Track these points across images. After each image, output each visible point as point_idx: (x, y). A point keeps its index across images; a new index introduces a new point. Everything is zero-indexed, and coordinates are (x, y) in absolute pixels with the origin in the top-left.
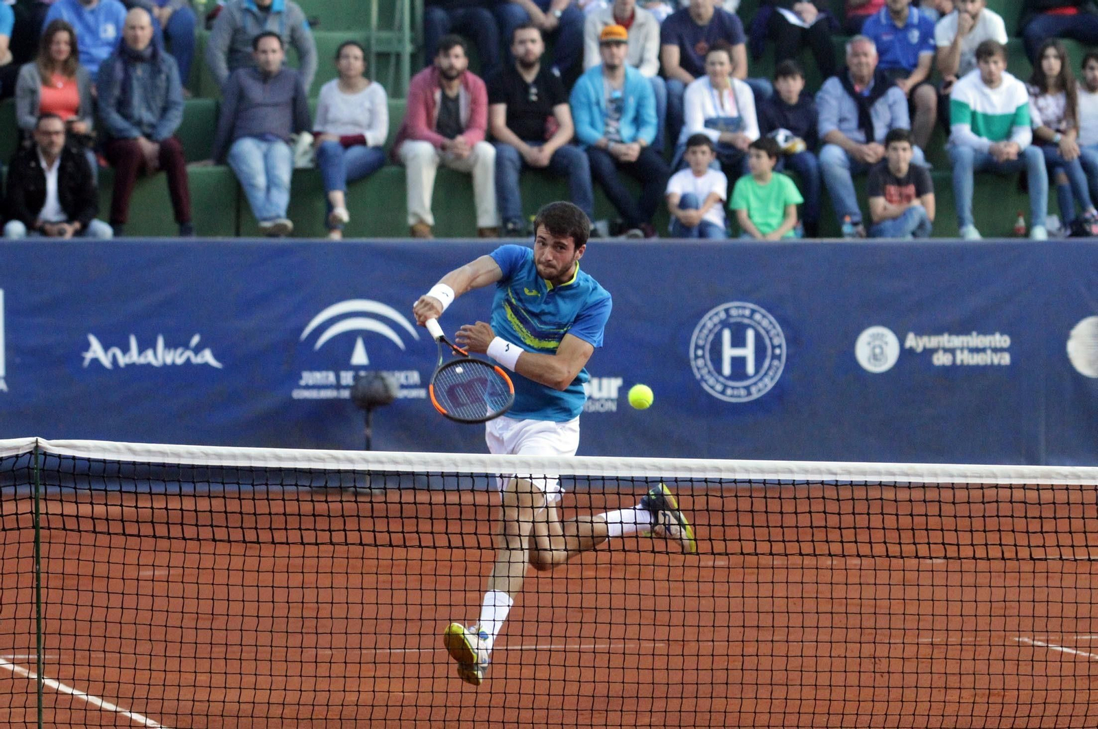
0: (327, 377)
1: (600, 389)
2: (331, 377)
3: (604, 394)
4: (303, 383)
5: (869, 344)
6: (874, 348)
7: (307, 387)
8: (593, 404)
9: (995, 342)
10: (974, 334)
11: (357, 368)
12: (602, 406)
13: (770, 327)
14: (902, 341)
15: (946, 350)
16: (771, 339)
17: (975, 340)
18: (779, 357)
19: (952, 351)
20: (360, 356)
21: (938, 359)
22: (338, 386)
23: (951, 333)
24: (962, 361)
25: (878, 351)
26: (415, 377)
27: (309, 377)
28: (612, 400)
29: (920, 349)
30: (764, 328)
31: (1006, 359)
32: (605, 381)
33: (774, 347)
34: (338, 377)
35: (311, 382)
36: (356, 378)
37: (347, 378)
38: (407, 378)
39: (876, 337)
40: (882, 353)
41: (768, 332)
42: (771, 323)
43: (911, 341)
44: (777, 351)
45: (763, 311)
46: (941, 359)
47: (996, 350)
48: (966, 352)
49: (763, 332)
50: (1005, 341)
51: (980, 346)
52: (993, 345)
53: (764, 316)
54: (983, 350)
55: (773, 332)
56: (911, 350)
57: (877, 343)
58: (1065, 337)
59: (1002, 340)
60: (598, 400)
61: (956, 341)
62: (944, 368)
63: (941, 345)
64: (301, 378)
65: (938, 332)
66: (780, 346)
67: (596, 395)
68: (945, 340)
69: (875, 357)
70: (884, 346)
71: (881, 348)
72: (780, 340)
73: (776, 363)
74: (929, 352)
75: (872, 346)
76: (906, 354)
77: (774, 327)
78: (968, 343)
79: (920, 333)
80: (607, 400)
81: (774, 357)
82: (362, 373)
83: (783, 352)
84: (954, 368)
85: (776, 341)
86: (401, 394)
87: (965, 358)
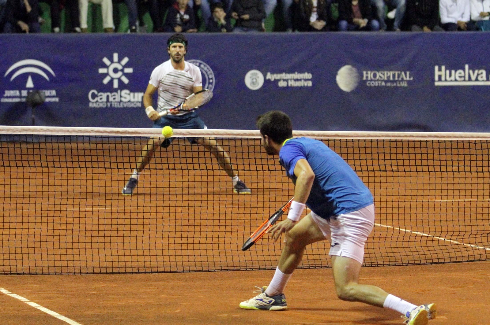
0: (16, 93)
1: (134, 97)
2: (17, 93)
3: (136, 100)
4: (5, 95)
5: (251, 77)
6: (253, 79)
7: (7, 97)
8: (131, 104)
9: (305, 76)
10: (296, 73)
11: (29, 89)
12: (135, 105)
13: (208, 71)
14: (265, 76)
15: (284, 80)
16: (208, 76)
17: (296, 76)
18: (211, 83)
19: (287, 80)
20: (30, 84)
21: (281, 84)
22: (20, 97)
23: (286, 73)
24: (291, 85)
25: (254, 80)
26: (54, 93)
27: (8, 93)
28: (139, 102)
29: (273, 80)
30: (205, 71)
31: (310, 84)
32: (136, 94)
33: (209, 79)
34: (20, 93)
35: (9, 95)
36: (28, 93)
37: (24, 93)
38: (50, 93)
40: (256, 81)
41: (207, 72)
42: (208, 69)
43: (269, 76)
44: (211, 81)
45: (205, 64)
46: (282, 84)
47: (306, 80)
48: (293, 81)
49: (204, 72)
50: (310, 76)
51: (299, 78)
52: (304, 78)
53: (205, 66)
54: (300, 80)
55: (209, 73)
56: (269, 80)
57: (254, 77)
58: (336, 74)
59: (308, 76)
60: (133, 102)
61: (288, 76)
62: (283, 88)
63: (282, 78)
64: (4, 93)
65: (281, 72)
66: (212, 79)
67: (132, 100)
68: (284, 76)
69: (253, 83)
70: (257, 78)
71: (256, 79)
72: (212, 76)
73: (210, 86)
74: (277, 81)
75: (252, 78)
76: (267, 82)
77: (209, 70)
78: (294, 77)
79: (273, 73)
80: (137, 102)
81: (210, 83)
82: (31, 91)
83: (213, 81)
84: (288, 88)
85: (210, 77)
86: (47, 100)
87: (292, 83)
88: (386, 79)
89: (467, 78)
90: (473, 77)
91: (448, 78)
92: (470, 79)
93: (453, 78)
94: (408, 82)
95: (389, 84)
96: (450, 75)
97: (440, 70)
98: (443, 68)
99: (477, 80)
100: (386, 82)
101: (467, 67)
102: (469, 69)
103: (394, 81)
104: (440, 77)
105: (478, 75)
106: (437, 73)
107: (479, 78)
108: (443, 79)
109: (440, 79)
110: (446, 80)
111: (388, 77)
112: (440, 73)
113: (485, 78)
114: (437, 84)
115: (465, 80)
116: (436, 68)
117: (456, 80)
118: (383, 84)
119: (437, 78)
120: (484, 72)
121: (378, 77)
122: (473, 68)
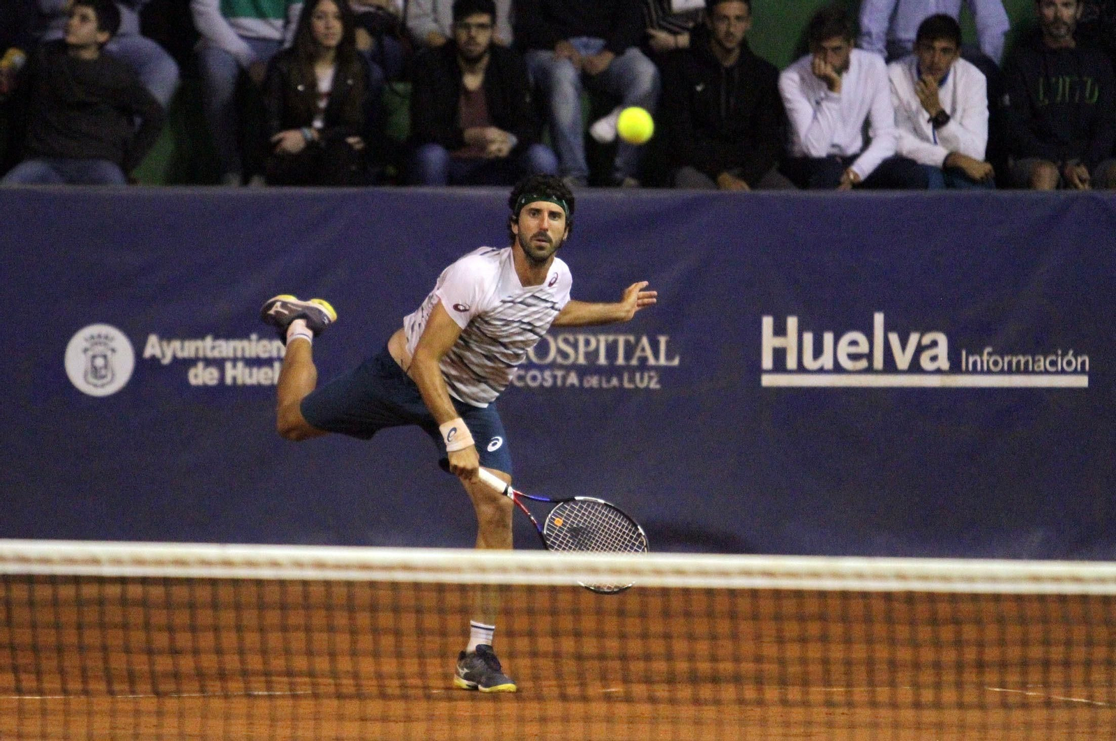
5: (86, 350)
6: (94, 357)
10: (254, 337)
14: (138, 347)
15: (209, 362)
17: (255, 346)
19: (219, 363)
21: (196, 376)
23: (217, 337)
24: (234, 379)
25: (100, 362)
29: (167, 361)
39: (95, 340)
40: (106, 366)
43: (153, 347)
46: (201, 376)
48: (240, 365)
51: (264, 355)
54: (269, 362)
56: (154, 359)
57: (99, 349)
61: (226, 348)
62: (205, 388)
63: (201, 354)
68: (208, 346)
69: (95, 373)
70: (109, 353)
71: (105, 357)
74: (183, 365)
75: (90, 353)
76: (145, 367)
78: (243, 350)
79: (167, 335)
84: (221, 391)
87: (238, 374)
88: (581, 360)
89: (879, 362)
90: (903, 361)
91: (809, 362)
92: (890, 366)
93: (826, 361)
94: (665, 374)
95: (593, 381)
96: (818, 352)
97: (780, 330)
98: (792, 323)
99: (915, 368)
100: (582, 372)
101: (879, 319)
102: (888, 328)
103: (612, 370)
104: (779, 355)
105: (920, 349)
106: (769, 342)
107: (925, 362)
108: (791, 363)
109: (780, 365)
110: (801, 369)
111: (592, 355)
112: (779, 342)
113: (944, 363)
114: (768, 380)
115: (870, 370)
116: (768, 323)
117: (838, 369)
118: (573, 379)
119: (767, 362)
120: (942, 339)
121: (553, 353)
122: (900, 325)
